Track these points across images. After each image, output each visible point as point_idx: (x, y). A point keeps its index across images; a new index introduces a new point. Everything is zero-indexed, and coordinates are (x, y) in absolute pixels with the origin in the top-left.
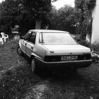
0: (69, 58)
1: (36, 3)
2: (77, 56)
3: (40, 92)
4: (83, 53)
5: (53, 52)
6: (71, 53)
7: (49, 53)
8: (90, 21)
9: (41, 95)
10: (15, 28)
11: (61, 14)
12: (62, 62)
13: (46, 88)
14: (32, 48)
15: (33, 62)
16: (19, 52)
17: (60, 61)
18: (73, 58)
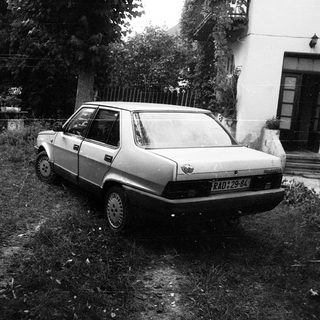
0: (230, 185)
1: (84, 18)
2: (249, 180)
3: (170, 290)
4: (265, 171)
5: (190, 170)
6: (236, 172)
7: (180, 171)
8: (230, 76)
9: (177, 299)
10: (11, 95)
11: (136, 53)
12: (213, 198)
13: (179, 276)
14: (109, 159)
15: (114, 201)
16: (42, 172)
17: (207, 196)
18: (239, 187)
